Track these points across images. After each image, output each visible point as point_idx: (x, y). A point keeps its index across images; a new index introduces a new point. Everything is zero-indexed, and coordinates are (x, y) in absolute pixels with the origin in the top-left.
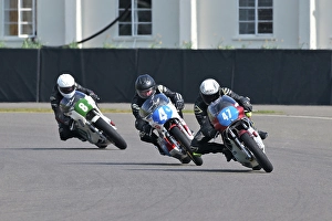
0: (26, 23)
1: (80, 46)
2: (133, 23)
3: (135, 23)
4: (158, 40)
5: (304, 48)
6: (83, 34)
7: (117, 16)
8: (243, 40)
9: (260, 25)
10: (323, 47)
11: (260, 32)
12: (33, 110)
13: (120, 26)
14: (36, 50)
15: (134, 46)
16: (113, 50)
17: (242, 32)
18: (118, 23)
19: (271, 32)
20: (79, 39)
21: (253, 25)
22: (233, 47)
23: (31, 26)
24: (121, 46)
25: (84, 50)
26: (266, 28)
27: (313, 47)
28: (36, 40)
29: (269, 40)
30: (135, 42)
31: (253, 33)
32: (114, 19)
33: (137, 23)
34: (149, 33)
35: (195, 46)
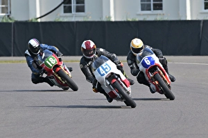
0: (4, 6)
1: (39, 20)
2: (72, 5)
3: (74, 5)
4: (89, 15)
5: (183, 19)
6: (41, 12)
8: (144, 15)
9: (154, 5)
10: (194, 19)
11: (154, 9)
12: (10, 61)
13: (64, 7)
14: (11, 24)
15: (73, 20)
16: (60, 23)
17: (143, 9)
18: (63, 5)
19: (161, 9)
20: (38, 16)
21: (150, 5)
22: (137, 20)
23: (7, 8)
24: (66, 20)
25: (42, 23)
26: (158, 7)
27: (189, 18)
28: (11, 16)
29: (160, 14)
30: (74, 17)
31: (150, 10)
32: (60, 3)
33: (75, 5)
34: (83, 11)
35: (113, 19)
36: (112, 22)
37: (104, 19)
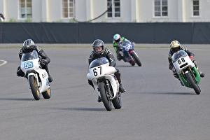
0: (71, 13)
1: (93, 22)
3: (113, 12)
4: (123, 18)
5: (181, 21)
7: (106, 9)
8: (156, 19)
9: (163, 13)
11: (163, 15)
13: (108, 13)
15: (114, 21)
17: (156, 15)
19: (167, 15)
20: (92, 18)
21: (160, 13)
23: (73, 14)
26: (165, 14)
28: (75, 19)
29: (166, 19)
30: (114, 20)
31: (160, 15)
34: (119, 16)
35: (138, 21)
36: (138, 23)
37: (132, 21)
